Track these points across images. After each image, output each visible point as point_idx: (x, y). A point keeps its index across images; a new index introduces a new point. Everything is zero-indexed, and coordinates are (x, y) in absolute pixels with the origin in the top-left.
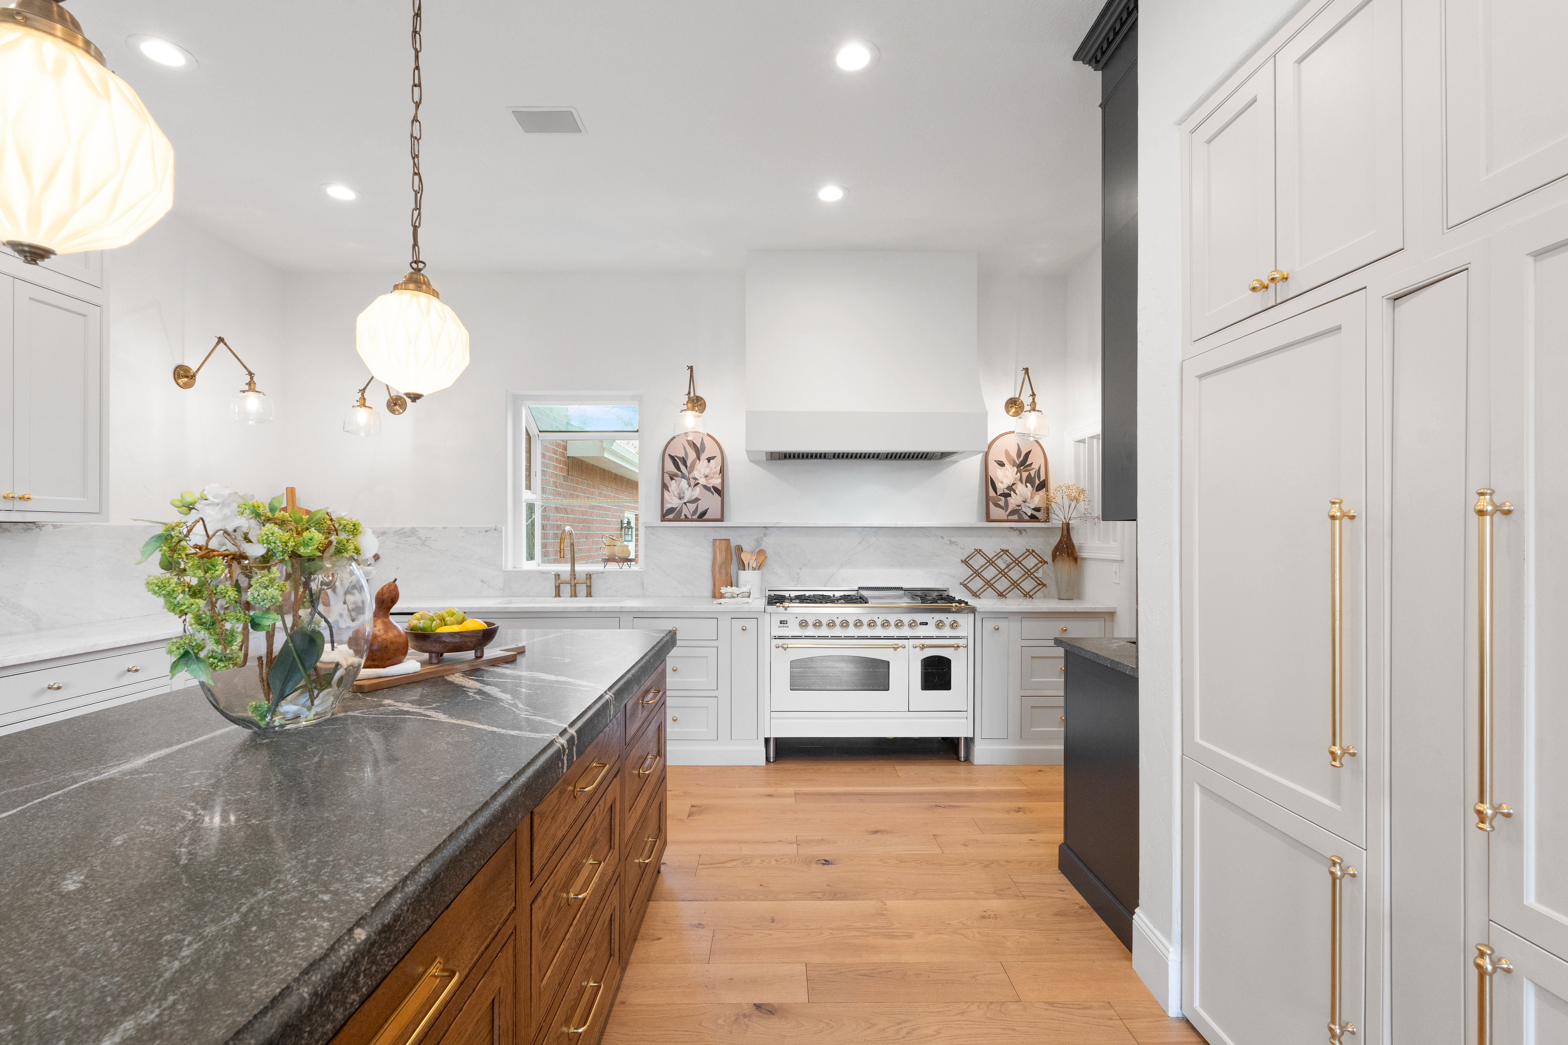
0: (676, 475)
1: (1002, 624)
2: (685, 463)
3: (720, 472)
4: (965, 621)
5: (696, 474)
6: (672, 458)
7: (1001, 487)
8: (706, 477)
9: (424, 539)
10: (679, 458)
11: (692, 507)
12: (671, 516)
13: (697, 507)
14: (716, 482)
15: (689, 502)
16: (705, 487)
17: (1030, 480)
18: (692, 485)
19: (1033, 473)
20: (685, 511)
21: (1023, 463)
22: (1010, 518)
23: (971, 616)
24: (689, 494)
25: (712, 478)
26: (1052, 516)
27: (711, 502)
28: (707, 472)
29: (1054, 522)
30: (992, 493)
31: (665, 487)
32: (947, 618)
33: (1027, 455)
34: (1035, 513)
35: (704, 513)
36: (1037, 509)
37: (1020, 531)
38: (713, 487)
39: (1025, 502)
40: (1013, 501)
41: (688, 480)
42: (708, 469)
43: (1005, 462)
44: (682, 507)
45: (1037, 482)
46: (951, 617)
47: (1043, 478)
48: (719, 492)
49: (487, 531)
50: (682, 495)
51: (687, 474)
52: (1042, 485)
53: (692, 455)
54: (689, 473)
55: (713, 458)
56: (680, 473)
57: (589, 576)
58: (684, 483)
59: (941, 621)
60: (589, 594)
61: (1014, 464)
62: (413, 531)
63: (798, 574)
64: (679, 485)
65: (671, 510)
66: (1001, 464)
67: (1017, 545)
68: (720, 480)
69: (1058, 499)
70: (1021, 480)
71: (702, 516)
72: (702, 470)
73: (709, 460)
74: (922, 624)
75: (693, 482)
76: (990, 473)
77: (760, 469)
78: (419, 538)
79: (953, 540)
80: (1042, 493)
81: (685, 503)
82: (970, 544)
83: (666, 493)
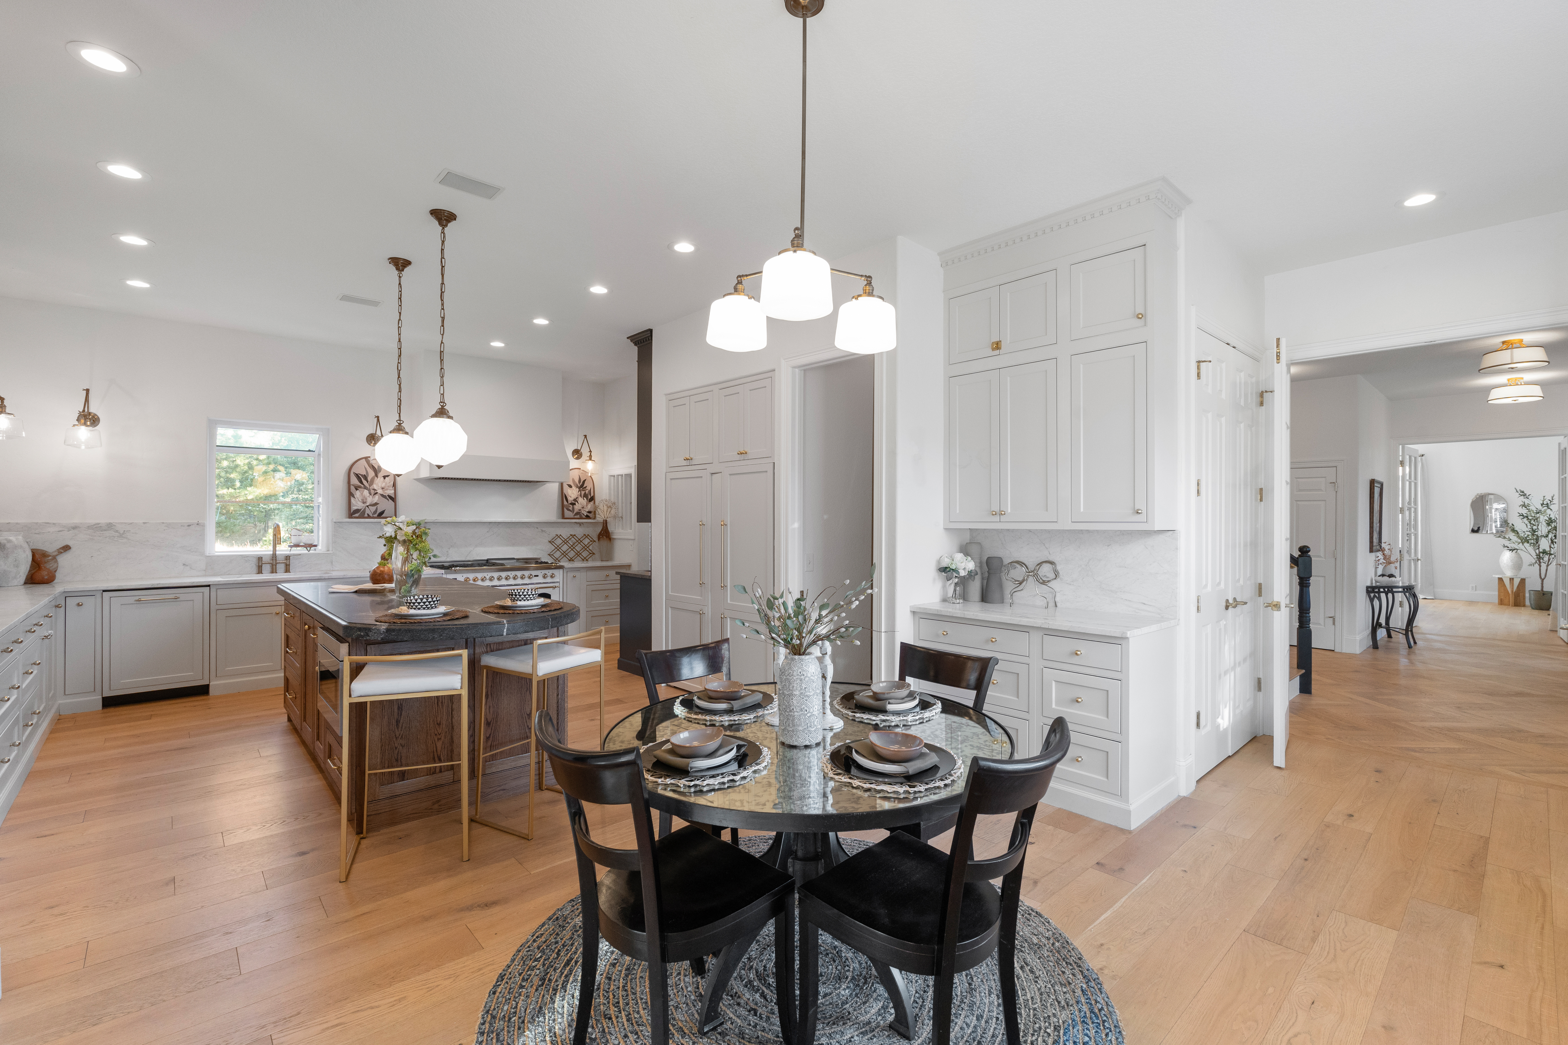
0: (360, 487)
1: (577, 574)
2: (366, 478)
3: (393, 486)
4: (558, 574)
5: (375, 486)
6: (357, 476)
7: (570, 499)
8: (383, 488)
9: (122, 532)
10: (362, 475)
11: (373, 509)
12: (357, 515)
13: (377, 509)
14: (391, 492)
15: (370, 505)
16: (382, 495)
17: (585, 496)
18: (373, 494)
19: (587, 492)
20: (367, 511)
21: (582, 486)
22: (575, 517)
23: (561, 571)
24: (370, 500)
25: (387, 489)
26: (597, 516)
27: (387, 505)
28: (383, 485)
29: (597, 519)
30: (565, 503)
31: (351, 495)
32: (549, 572)
33: (584, 481)
34: (588, 514)
35: (382, 513)
36: (590, 512)
37: (580, 524)
38: (388, 495)
39: (583, 508)
40: (577, 507)
41: (369, 490)
42: (384, 484)
43: (572, 485)
44: (365, 509)
45: (589, 497)
46: (551, 571)
47: (592, 495)
48: (393, 499)
49: (189, 526)
50: (365, 501)
51: (368, 486)
52: (592, 499)
53: (371, 474)
54: (370, 486)
55: (388, 476)
56: (362, 486)
57: (288, 558)
58: (366, 492)
59: (546, 574)
60: (287, 570)
61: (577, 487)
62: (110, 526)
63: (447, 552)
64: (362, 494)
65: (357, 511)
66: (570, 486)
67: (579, 531)
68: (393, 491)
69: (601, 506)
70: (581, 496)
71: (381, 515)
72: (379, 484)
73: (385, 477)
74: (535, 576)
75: (373, 492)
76: (565, 491)
77: (420, 484)
78: (117, 531)
79: (543, 529)
80: (592, 503)
81: (367, 506)
82: (553, 532)
83: (352, 499)
